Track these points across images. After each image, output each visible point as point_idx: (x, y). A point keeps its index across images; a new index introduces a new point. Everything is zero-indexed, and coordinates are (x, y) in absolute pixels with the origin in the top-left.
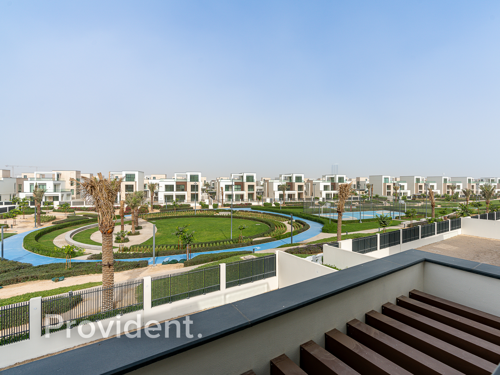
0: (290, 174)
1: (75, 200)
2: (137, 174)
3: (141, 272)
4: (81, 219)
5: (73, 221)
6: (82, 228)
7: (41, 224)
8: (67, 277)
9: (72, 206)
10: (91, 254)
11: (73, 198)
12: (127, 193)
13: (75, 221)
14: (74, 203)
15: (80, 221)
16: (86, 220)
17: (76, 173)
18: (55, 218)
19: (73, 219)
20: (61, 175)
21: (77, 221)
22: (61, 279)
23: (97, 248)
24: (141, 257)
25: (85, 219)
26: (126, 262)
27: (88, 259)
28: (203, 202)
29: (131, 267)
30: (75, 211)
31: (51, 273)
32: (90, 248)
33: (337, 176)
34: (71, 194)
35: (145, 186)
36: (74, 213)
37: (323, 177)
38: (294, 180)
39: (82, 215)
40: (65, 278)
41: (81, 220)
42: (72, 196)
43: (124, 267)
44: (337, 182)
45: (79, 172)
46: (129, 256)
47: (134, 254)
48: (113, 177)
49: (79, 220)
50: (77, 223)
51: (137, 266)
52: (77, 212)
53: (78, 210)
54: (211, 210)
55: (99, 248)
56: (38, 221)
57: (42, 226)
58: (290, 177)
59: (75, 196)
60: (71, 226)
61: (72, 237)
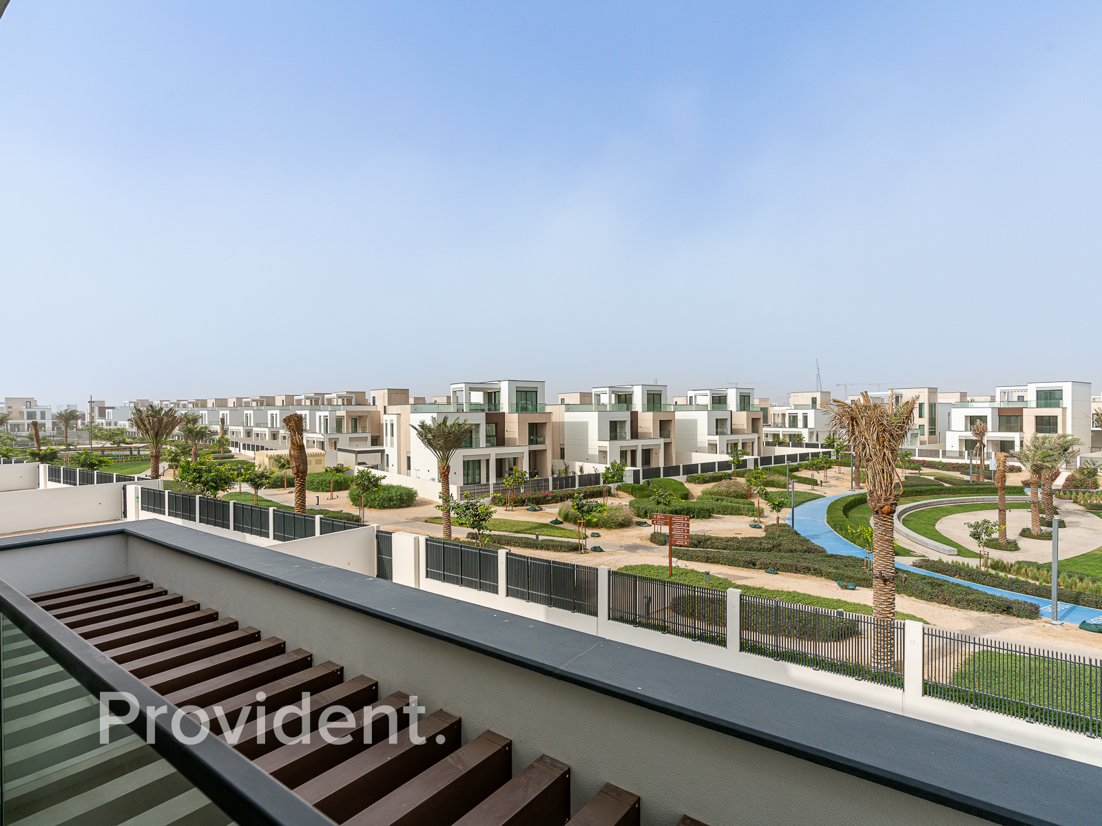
1: (927, 447)
2: (1068, 388)
3: (1009, 626)
4: (928, 486)
5: (913, 486)
6: (924, 504)
7: (861, 485)
8: (863, 586)
9: (917, 458)
10: (924, 556)
11: (922, 443)
12: (1038, 435)
13: (915, 488)
14: (921, 453)
15: (923, 488)
16: (937, 487)
17: (929, 392)
19: (914, 482)
21: (918, 488)
22: (850, 587)
23: (939, 548)
24: (1028, 594)
25: (936, 485)
26: (982, 593)
27: (914, 565)
29: (989, 608)
30: (922, 468)
31: (841, 571)
32: (925, 545)
34: (919, 435)
36: (918, 472)
39: (932, 478)
40: (857, 588)
41: (927, 488)
42: (920, 438)
43: (973, 601)
45: (934, 390)
46: (1000, 584)
47: (1013, 582)
48: (1006, 398)
49: (925, 485)
50: (918, 491)
51: (1004, 610)
52: (925, 470)
53: (927, 467)
55: (942, 549)
56: (857, 479)
57: (861, 488)
59: (926, 437)
60: (907, 496)
61: (903, 517)
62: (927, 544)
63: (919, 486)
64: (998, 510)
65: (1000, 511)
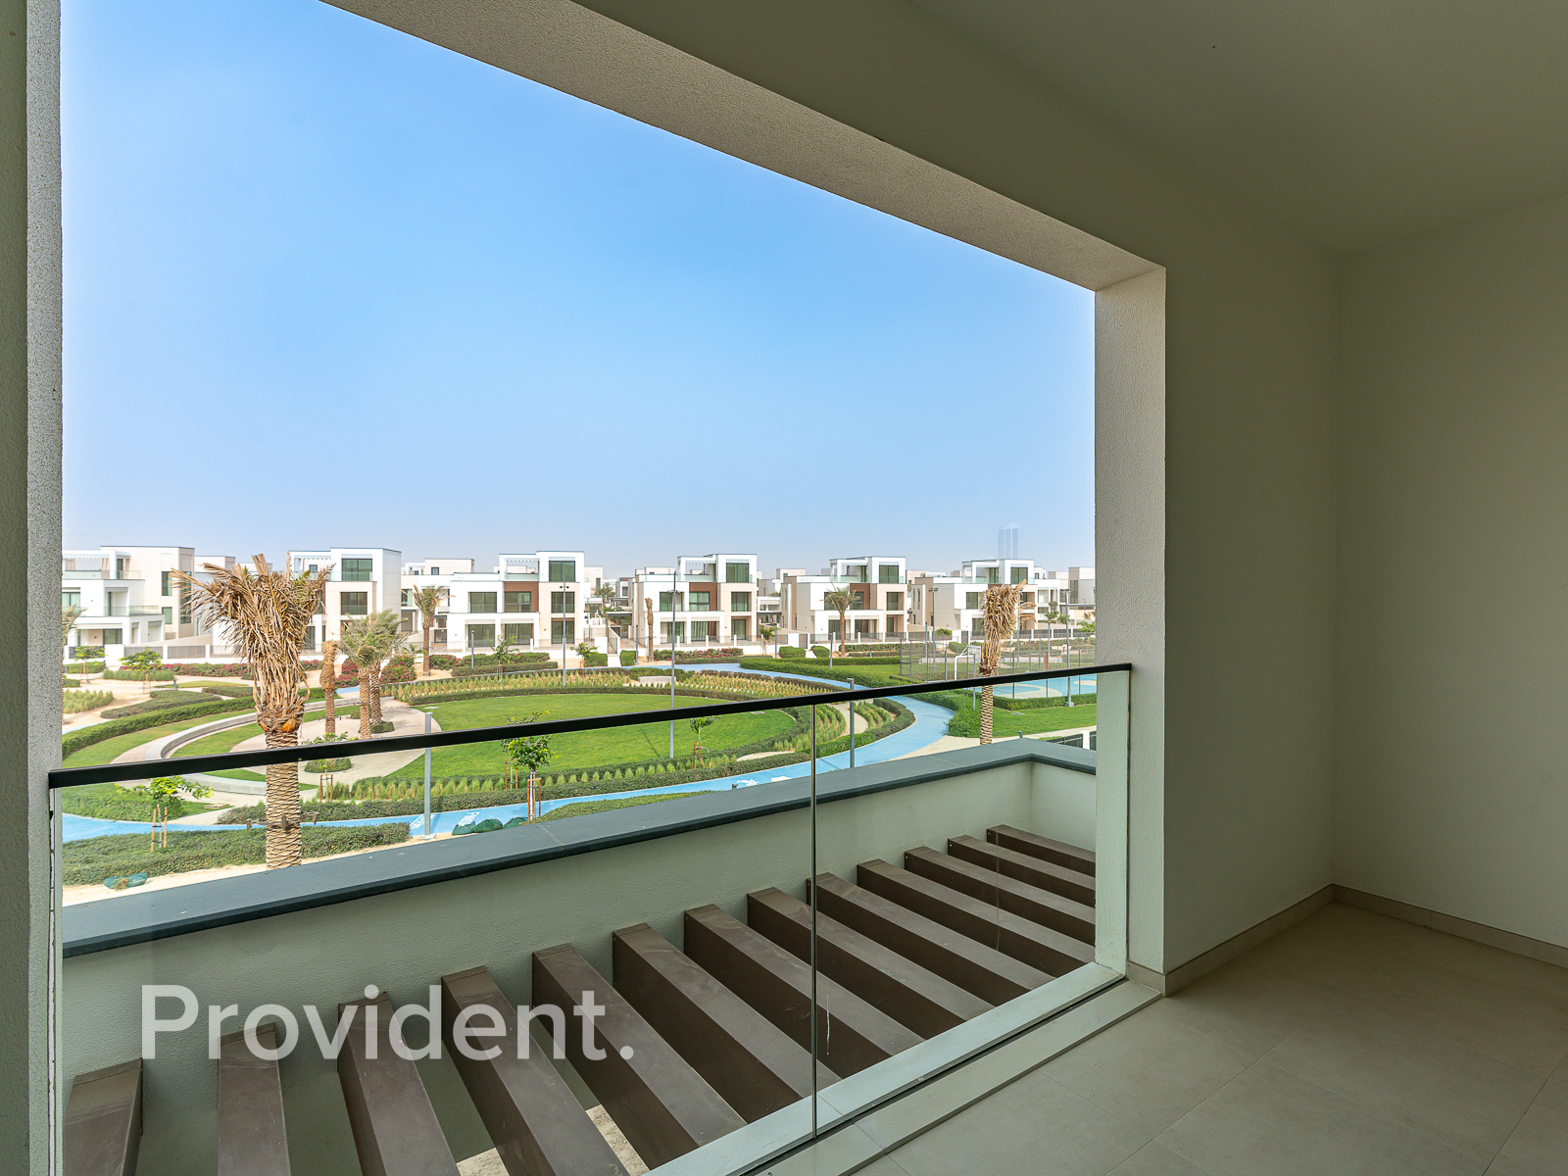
0: (863, 558)
1: (177, 642)
2: (377, 556)
4: (194, 703)
5: (169, 707)
6: (200, 731)
7: (66, 716)
8: (155, 875)
9: (165, 661)
10: (227, 806)
11: (168, 636)
12: (345, 617)
13: (176, 709)
14: (173, 652)
15: (192, 706)
16: (213, 703)
17: (181, 555)
18: (110, 700)
19: (171, 700)
20: (128, 560)
21: (184, 709)
22: (135, 881)
23: (249, 788)
24: (387, 816)
25: (208, 700)
26: (339, 829)
27: (221, 822)
28: (589, 645)
29: (355, 844)
30: (176, 677)
31: (102, 864)
32: (226, 790)
33: (1009, 565)
34: (163, 623)
35: (404, 598)
36: (172, 683)
37: (964, 567)
38: (874, 576)
39: (199, 690)
40: (149, 879)
41: (198, 706)
42: (165, 628)
43: (335, 842)
44: (1008, 580)
45: (188, 552)
46: (353, 813)
47: (367, 805)
48: (301, 568)
49: (189, 703)
50: (183, 713)
51: (374, 841)
52: (182, 680)
53: (185, 674)
54: (613, 671)
55: (256, 789)
58: (864, 568)
59: (175, 626)
60: (163, 724)
61: (168, 756)
62: (228, 787)
63: (181, 704)
64: (324, 720)
65: (328, 720)
